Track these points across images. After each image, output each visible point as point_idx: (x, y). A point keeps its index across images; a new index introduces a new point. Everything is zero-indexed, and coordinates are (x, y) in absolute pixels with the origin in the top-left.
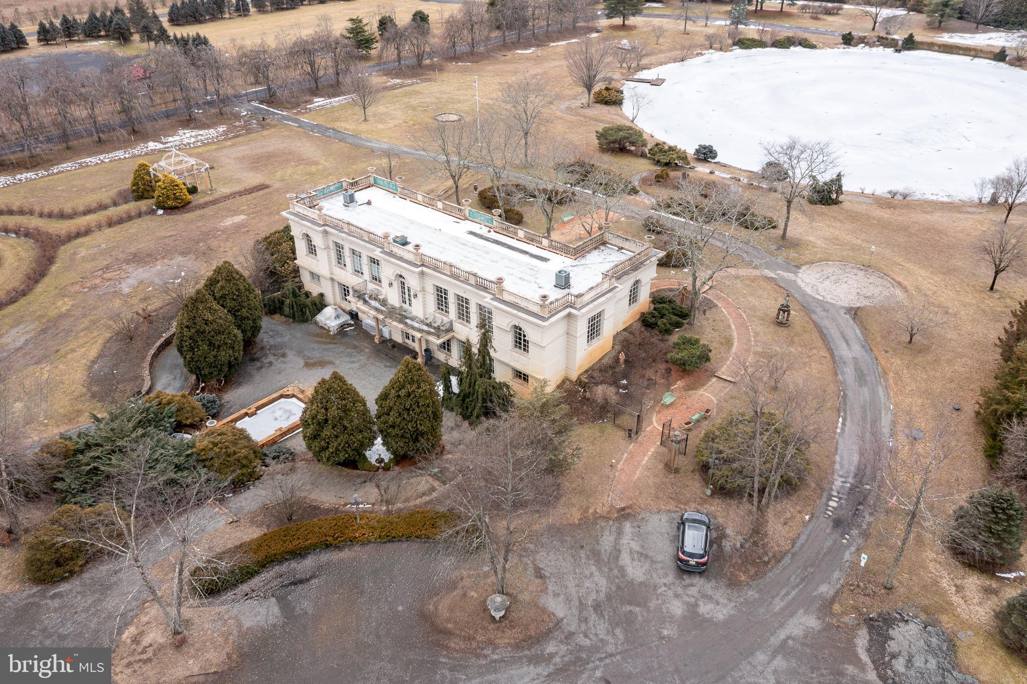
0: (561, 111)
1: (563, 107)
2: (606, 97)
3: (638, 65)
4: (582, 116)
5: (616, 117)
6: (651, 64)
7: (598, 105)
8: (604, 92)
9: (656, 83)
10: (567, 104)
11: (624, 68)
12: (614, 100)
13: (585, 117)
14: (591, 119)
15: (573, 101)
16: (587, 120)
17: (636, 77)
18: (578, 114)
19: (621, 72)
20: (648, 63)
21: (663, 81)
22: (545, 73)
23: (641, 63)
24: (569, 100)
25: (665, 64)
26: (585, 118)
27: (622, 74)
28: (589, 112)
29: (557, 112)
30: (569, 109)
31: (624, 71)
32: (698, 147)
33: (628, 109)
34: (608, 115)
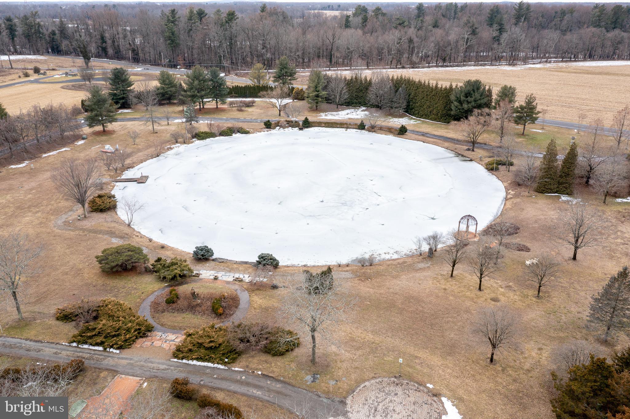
0: (59, 227)
1: (60, 222)
2: (100, 205)
3: (123, 166)
4: (81, 229)
5: (113, 225)
6: (134, 163)
7: (94, 214)
8: (97, 200)
9: (142, 180)
10: (64, 217)
11: (111, 170)
12: (108, 206)
13: (84, 230)
14: (90, 231)
15: (70, 213)
16: (86, 233)
17: (123, 177)
18: (76, 228)
19: (110, 175)
20: (131, 162)
21: (147, 177)
22: (40, 186)
23: (125, 163)
24: (66, 213)
25: (145, 161)
26: (84, 232)
27: (111, 177)
28: (88, 224)
29: (55, 229)
30: (67, 223)
31: (112, 174)
32: (195, 250)
33: (122, 213)
34: (105, 224)
